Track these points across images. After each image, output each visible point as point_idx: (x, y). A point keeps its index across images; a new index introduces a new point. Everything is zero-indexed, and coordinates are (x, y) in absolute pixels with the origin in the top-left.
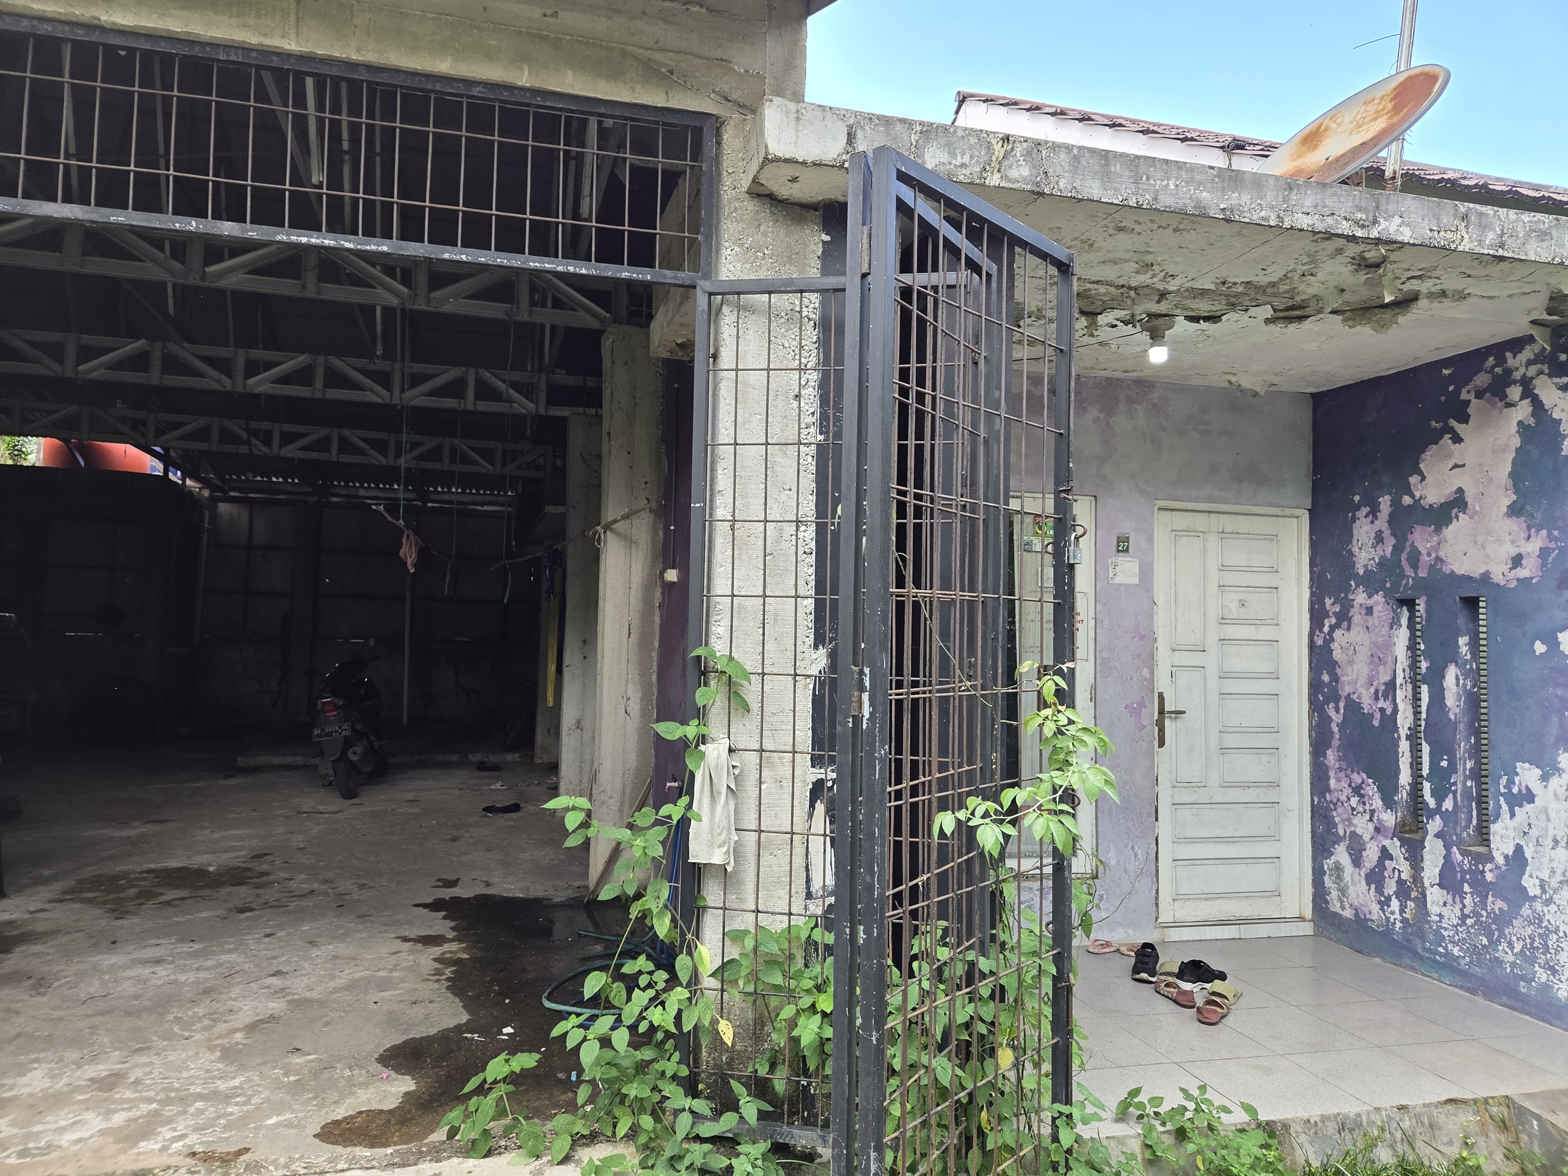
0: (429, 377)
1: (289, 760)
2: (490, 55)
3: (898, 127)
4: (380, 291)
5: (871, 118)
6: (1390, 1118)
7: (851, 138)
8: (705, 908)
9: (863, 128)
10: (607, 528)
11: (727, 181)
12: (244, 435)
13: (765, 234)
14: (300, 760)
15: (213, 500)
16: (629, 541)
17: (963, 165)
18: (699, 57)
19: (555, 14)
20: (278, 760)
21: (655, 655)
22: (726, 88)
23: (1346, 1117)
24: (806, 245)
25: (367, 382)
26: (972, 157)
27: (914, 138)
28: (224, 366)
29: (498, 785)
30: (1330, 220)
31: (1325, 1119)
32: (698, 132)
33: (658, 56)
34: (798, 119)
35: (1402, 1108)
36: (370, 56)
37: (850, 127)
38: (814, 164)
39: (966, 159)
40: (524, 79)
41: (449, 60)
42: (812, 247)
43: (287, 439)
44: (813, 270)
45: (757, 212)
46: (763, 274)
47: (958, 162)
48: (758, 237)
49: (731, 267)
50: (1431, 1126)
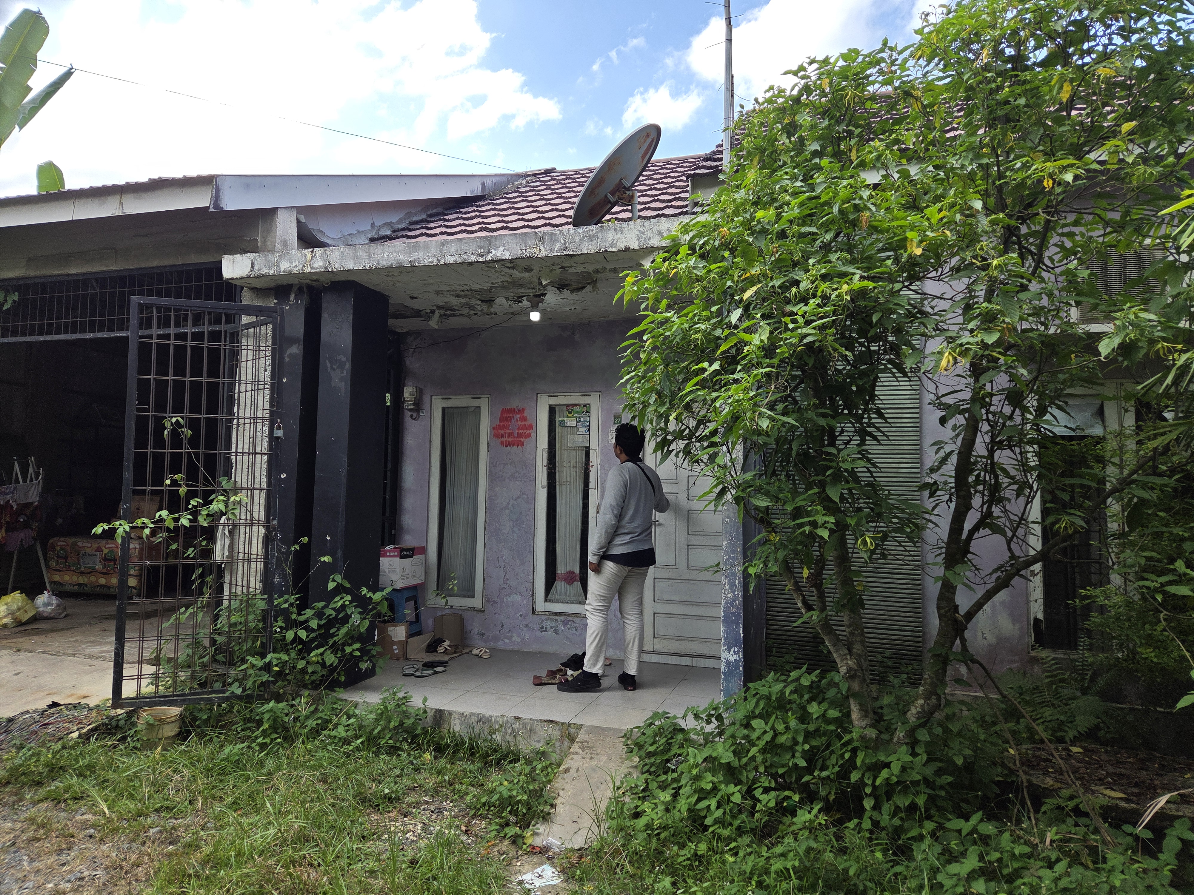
2: (168, 255)
6: (508, 721)
17: (295, 266)
18: (233, 237)
23: (484, 716)
26: (299, 262)
27: (276, 259)
30: (464, 256)
31: (472, 714)
34: (233, 262)
35: (517, 718)
37: (252, 261)
38: (241, 278)
40: (179, 261)
41: (157, 260)
47: (293, 265)
50: (531, 730)
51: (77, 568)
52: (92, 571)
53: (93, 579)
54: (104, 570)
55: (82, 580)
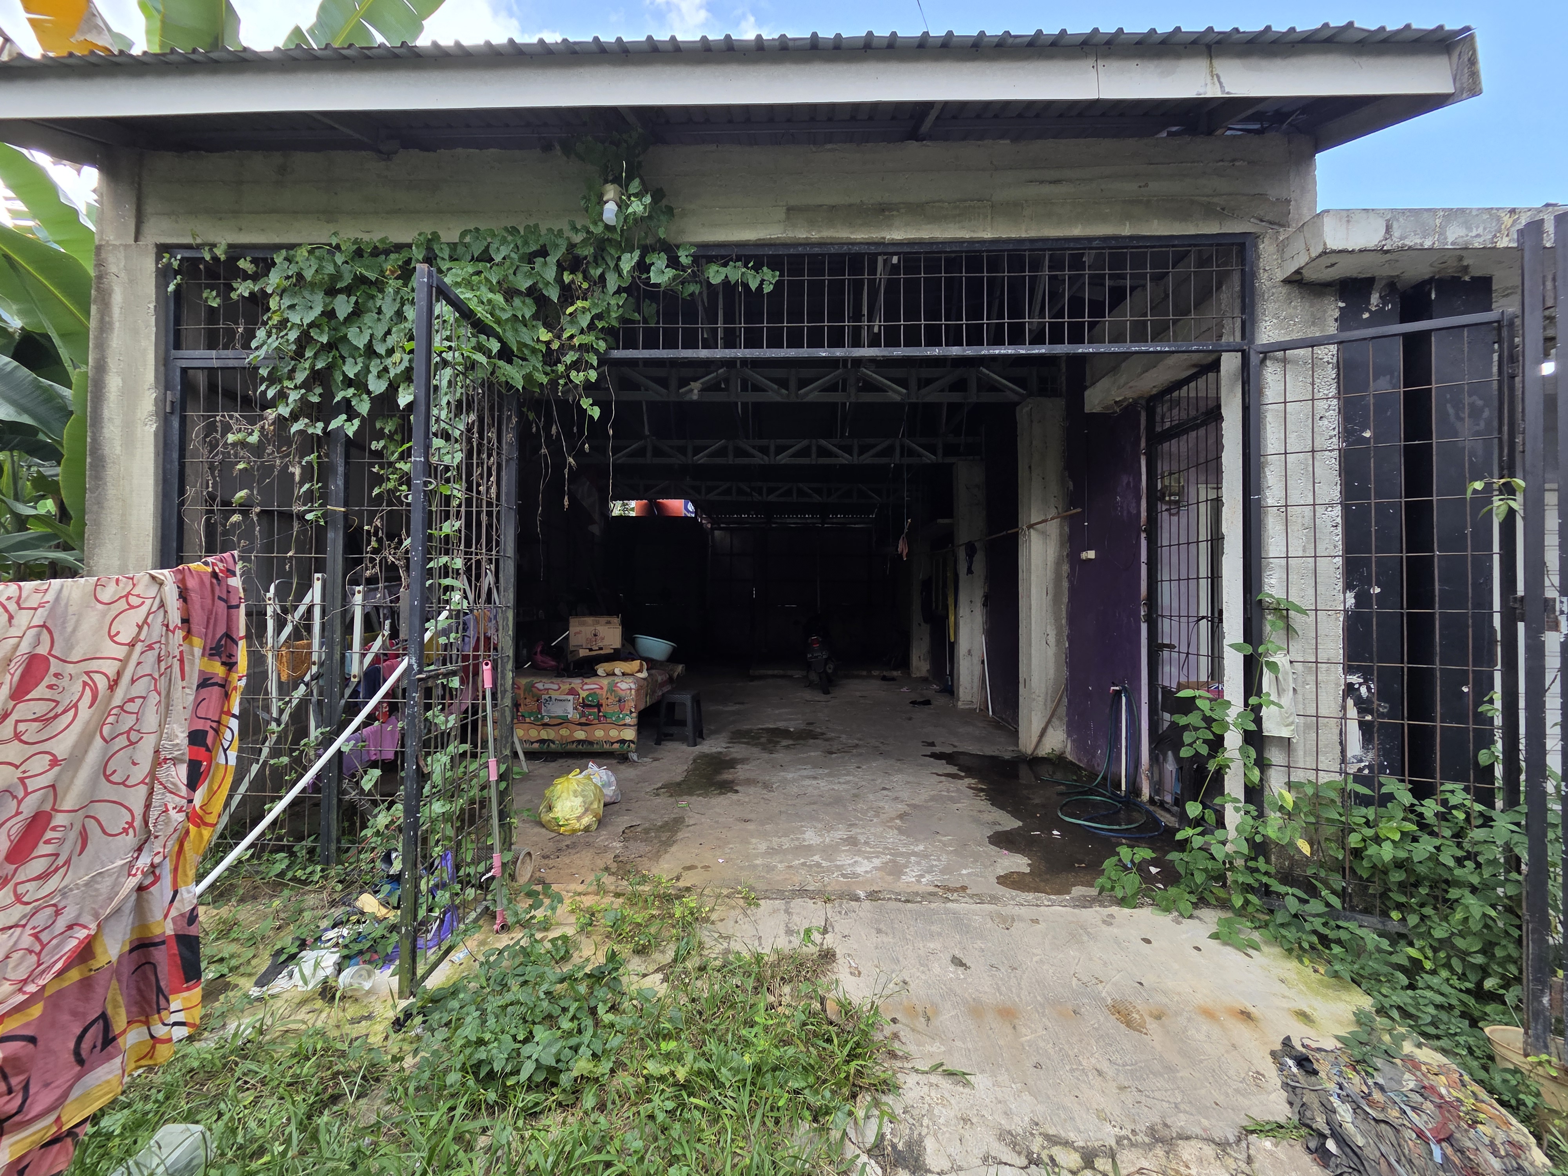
0: (874, 446)
1: (776, 672)
2: (1104, 219)
3: (1426, 215)
4: (890, 393)
5: (1403, 212)
7: (1388, 229)
8: (1270, 765)
9: (1398, 220)
10: (1031, 526)
11: (1264, 277)
12: (749, 490)
13: (1295, 308)
14: (781, 672)
15: (712, 529)
16: (1044, 534)
17: (1478, 236)
18: (1244, 195)
19: (1146, 185)
20: (770, 672)
21: (1064, 608)
22: (1262, 213)
24: (1325, 312)
25: (840, 452)
26: (1485, 229)
27: (1438, 222)
28: (764, 450)
29: (904, 689)
32: (1242, 246)
33: (1215, 200)
34: (1348, 221)
36: (1033, 233)
37: (1388, 221)
38: (1361, 251)
39: (1480, 231)
40: (1126, 230)
41: (1080, 226)
42: (1330, 312)
43: (771, 491)
44: (1332, 328)
45: (1289, 294)
46: (1295, 336)
47: (1474, 233)
48: (1291, 311)
49: (1271, 334)
51: (537, 719)
52: (564, 721)
53: (564, 732)
54: (583, 720)
55: (544, 735)
